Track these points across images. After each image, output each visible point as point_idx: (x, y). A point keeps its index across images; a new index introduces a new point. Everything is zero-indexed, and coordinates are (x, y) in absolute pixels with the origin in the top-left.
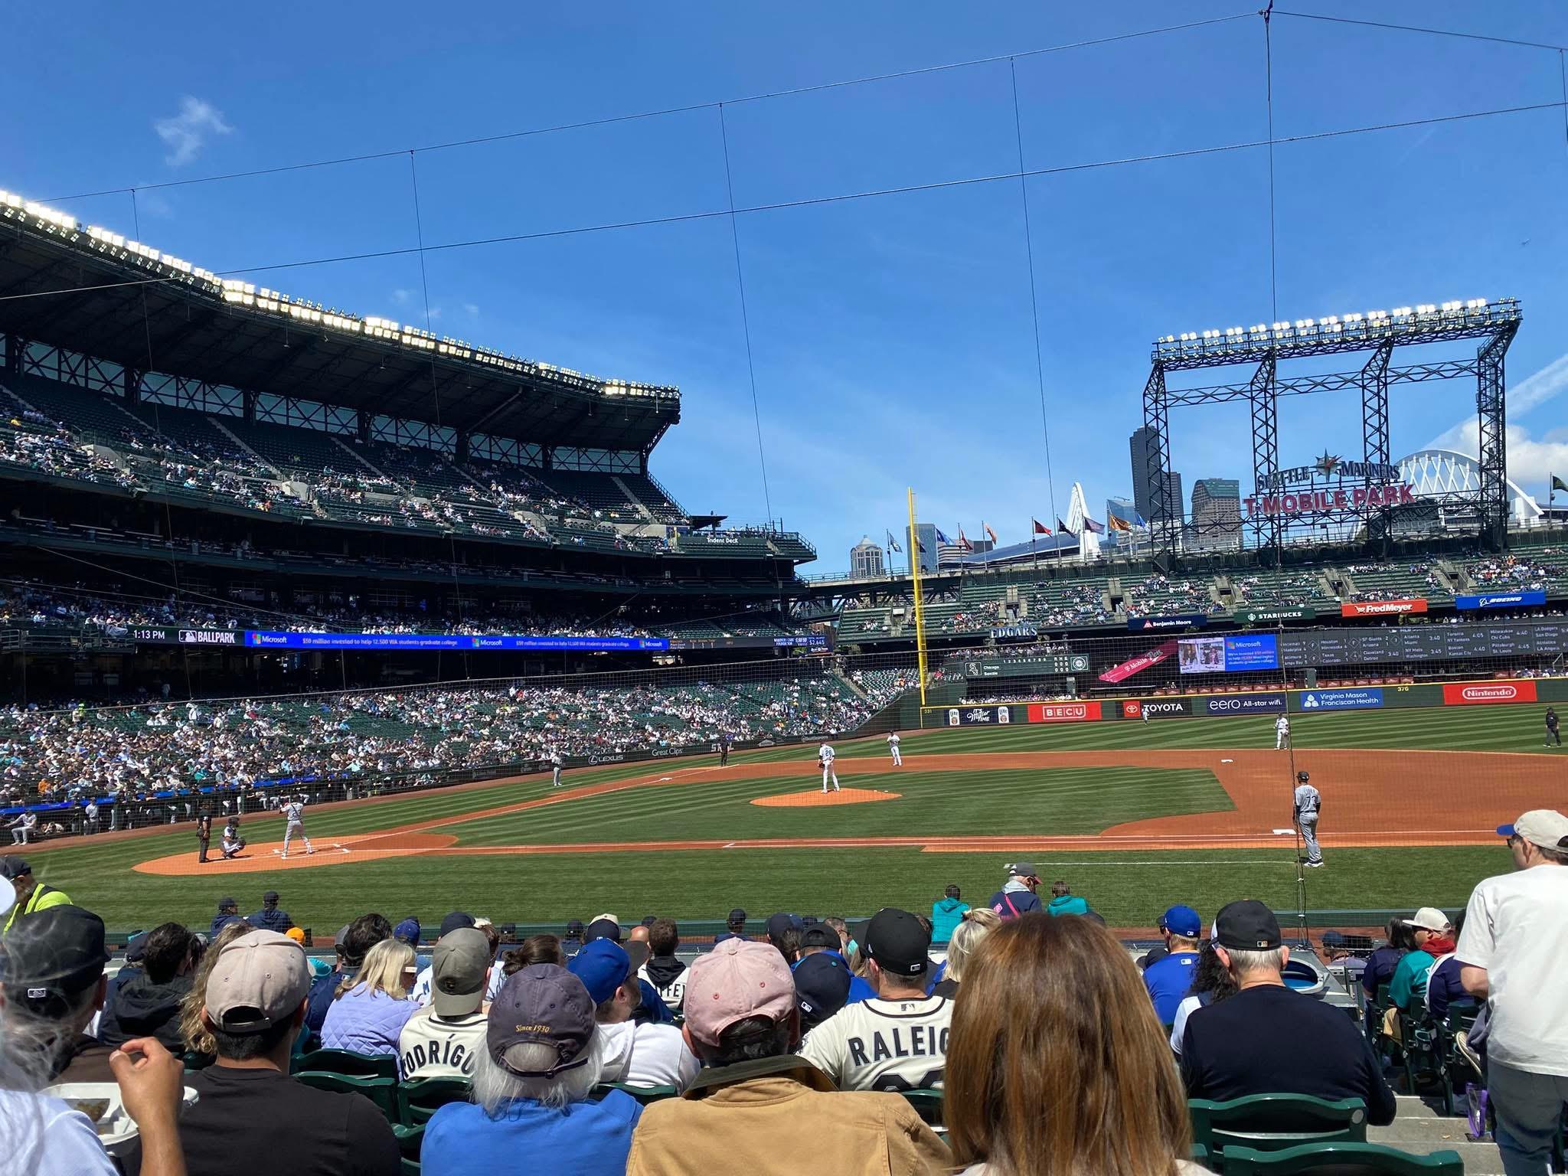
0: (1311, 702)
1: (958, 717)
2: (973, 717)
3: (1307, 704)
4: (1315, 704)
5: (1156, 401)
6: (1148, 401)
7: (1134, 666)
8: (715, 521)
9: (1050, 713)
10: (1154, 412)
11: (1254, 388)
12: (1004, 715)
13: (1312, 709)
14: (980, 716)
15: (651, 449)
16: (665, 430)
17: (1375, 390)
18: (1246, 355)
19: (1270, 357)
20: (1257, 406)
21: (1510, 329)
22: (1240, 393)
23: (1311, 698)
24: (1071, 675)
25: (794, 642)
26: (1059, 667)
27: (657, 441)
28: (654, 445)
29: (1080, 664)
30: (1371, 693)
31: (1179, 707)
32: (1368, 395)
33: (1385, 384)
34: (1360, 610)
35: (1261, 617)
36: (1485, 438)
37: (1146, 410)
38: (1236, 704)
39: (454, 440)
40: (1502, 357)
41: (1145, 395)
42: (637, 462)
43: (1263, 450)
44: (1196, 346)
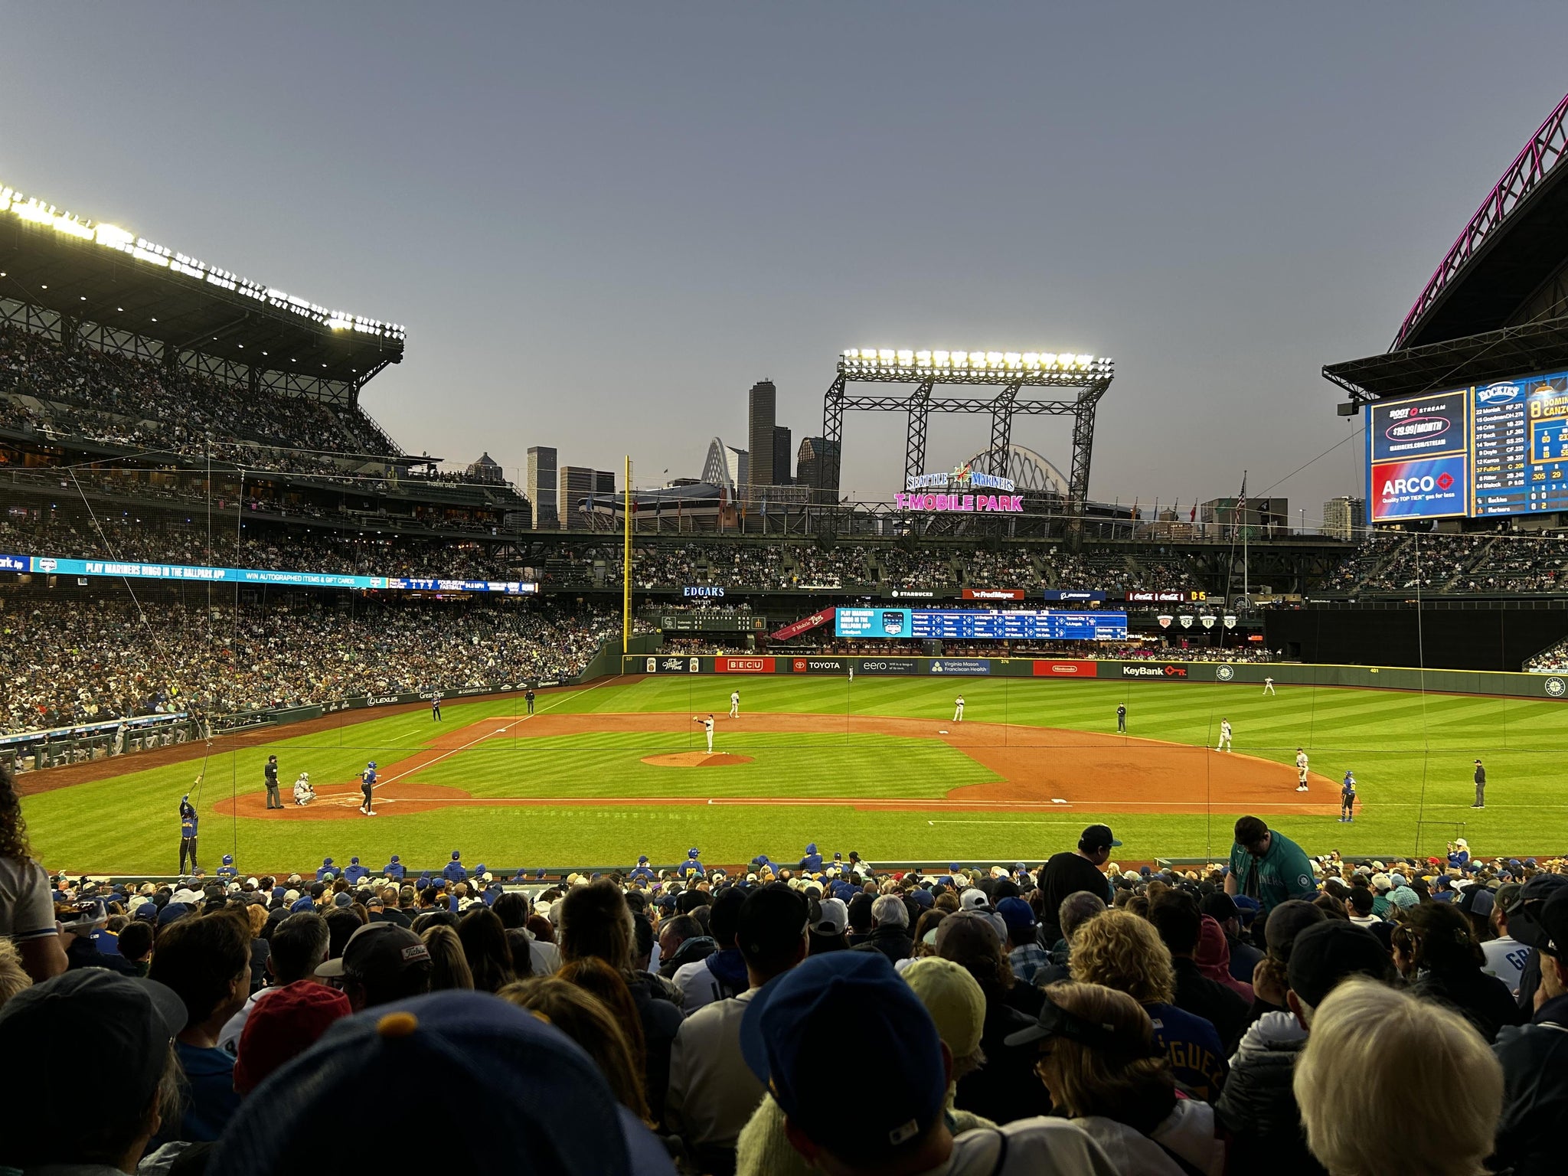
0: (937, 668)
1: (654, 665)
2: (667, 665)
3: (934, 669)
4: (940, 669)
5: (835, 403)
6: (829, 403)
7: (799, 627)
8: (430, 462)
9: (733, 665)
10: (833, 412)
11: (913, 403)
12: (694, 663)
13: (938, 675)
14: (674, 665)
15: (363, 383)
16: (382, 367)
17: (1003, 416)
18: (912, 377)
19: (930, 381)
20: (913, 418)
21: (1104, 384)
22: (902, 405)
23: (937, 664)
24: (750, 632)
25: (506, 588)
26: (742, 625)
27: (372, 376)
28: (367, 380)
29: (760, 623)
30: (982, 663)
31: (837, 665)
32: (997, 420)
33: (1011, 413)
34: (976, 595)
35: (902, 594)
36: (1076, 465)
37: (826, 409)
38: (883, 666)
39: (161, 354)
40: (1094, 405)
41: (827, 396)
42: (346, 393)
43: (914, 455)
44: (874, 363)
